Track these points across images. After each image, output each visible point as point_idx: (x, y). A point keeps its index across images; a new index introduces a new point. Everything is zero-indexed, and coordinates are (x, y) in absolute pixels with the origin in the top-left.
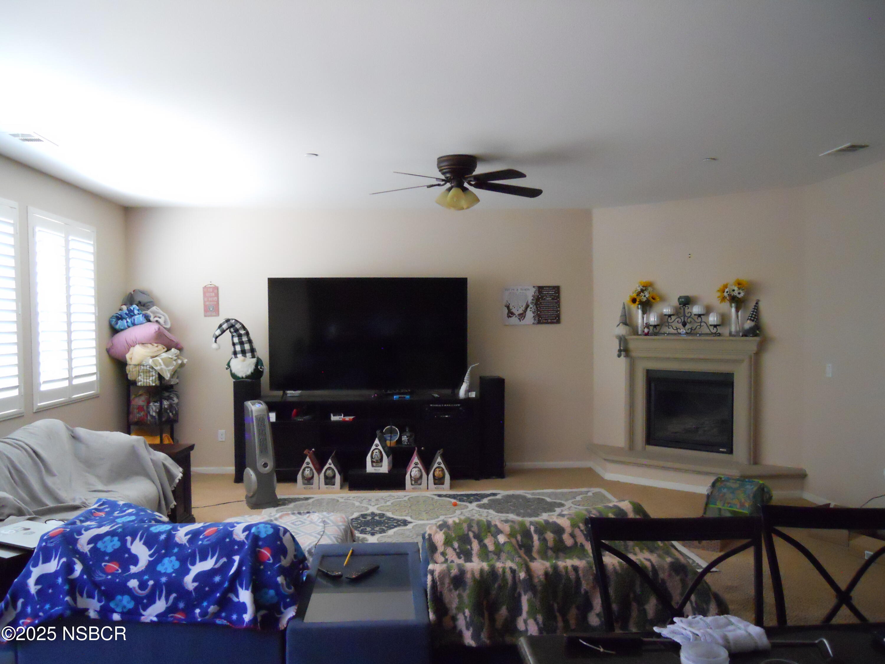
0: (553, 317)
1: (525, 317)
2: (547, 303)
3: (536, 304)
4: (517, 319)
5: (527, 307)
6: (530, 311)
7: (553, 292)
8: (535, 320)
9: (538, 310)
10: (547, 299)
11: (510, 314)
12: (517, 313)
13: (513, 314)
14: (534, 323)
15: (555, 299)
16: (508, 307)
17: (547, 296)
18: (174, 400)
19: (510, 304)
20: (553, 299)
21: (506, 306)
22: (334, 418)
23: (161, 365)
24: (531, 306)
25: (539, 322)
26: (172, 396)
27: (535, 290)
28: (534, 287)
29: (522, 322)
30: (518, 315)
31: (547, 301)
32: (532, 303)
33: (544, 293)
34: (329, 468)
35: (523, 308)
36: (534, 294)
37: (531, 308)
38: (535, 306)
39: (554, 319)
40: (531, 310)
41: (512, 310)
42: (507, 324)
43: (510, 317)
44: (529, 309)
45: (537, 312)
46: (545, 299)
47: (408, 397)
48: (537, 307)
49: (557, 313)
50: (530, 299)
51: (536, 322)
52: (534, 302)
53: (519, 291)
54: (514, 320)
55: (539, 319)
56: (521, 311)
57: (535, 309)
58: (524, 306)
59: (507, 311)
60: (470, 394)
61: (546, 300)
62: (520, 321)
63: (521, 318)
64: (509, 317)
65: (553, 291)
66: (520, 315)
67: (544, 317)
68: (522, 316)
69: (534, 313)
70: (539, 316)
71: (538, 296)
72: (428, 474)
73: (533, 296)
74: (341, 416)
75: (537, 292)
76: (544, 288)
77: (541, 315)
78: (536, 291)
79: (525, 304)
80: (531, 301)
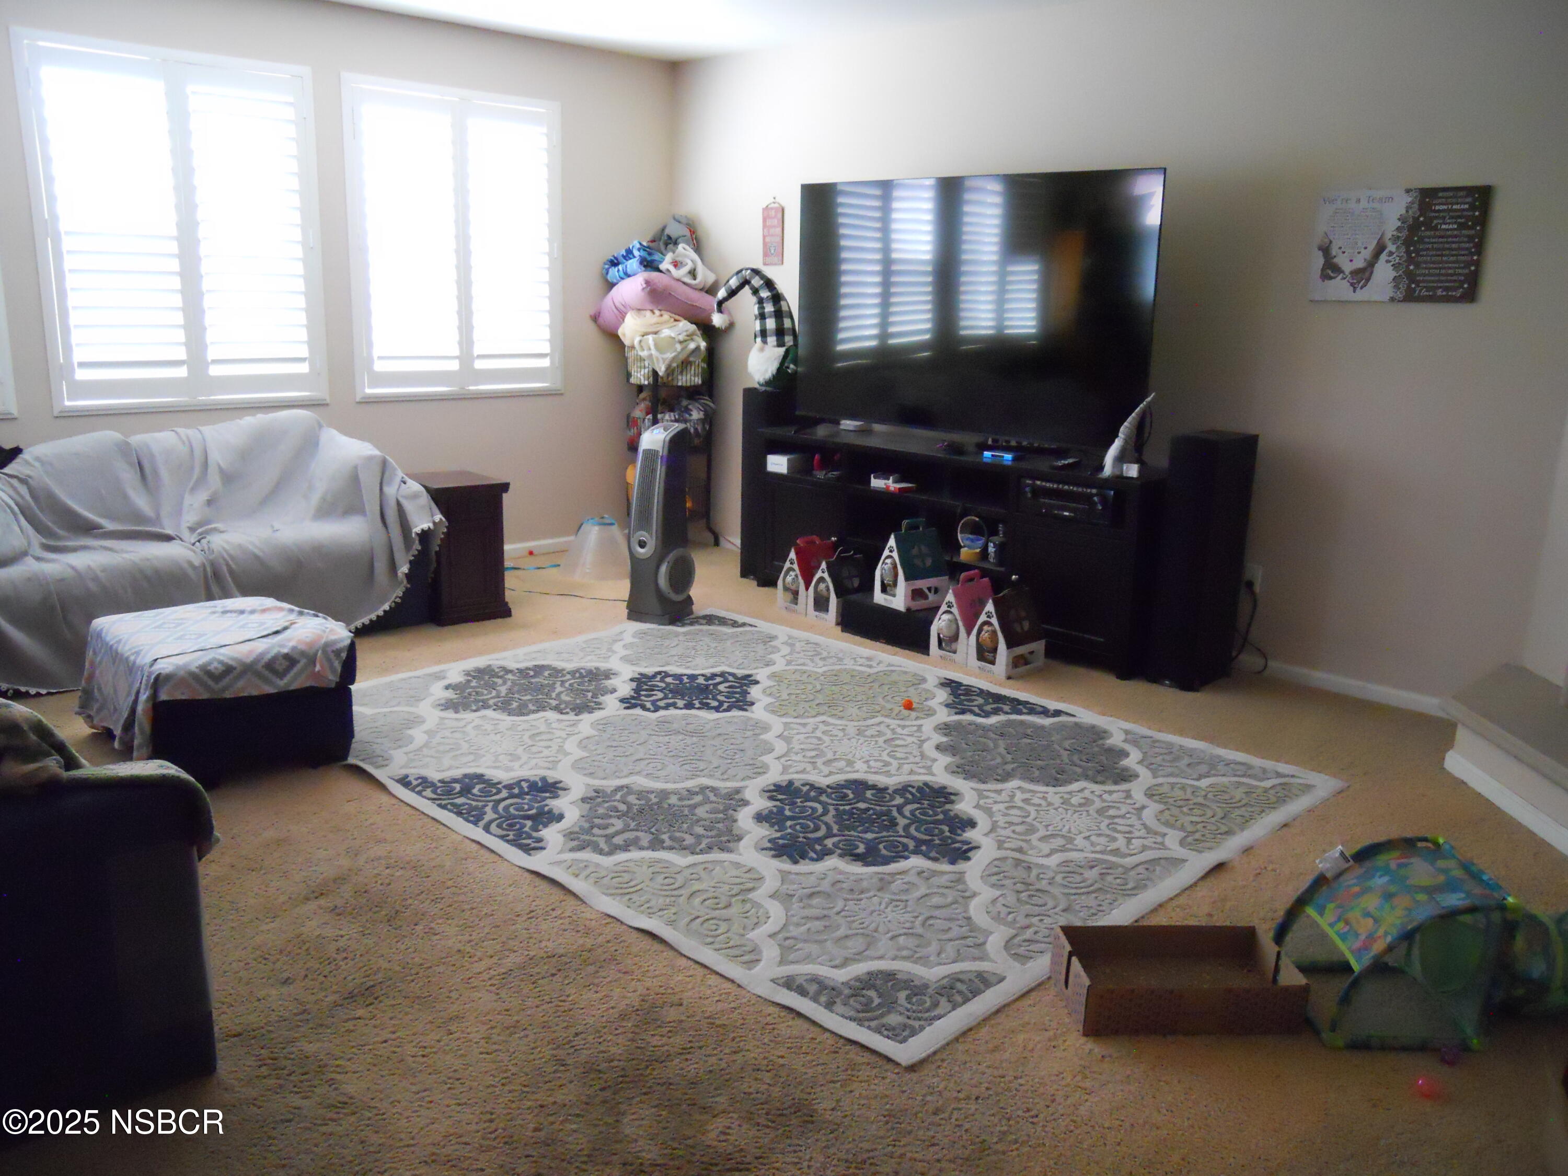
0: (1455, 281)
1: (1368, 280)
2: (1441, 240)
3: (1408, 242)
4: (1345, 284)
5: (1380, 249)
6: (1388, 261)
7: (1466, 206)
8: (1396, 287)
9: (1410, 260)
10: (1444, 227)
11: (1331, 269)
12: (1347, 268)
13: (1337, 270)
14: (1392, 299)
15: (1469, 228)
16: (1325, 250)
17: (1444, 218)
18: (691, 415)
19: (1331, 242)
20: (1462, 226)
21: (1320, 248)
22: (877, 483)
23: (650, 349)
24: (1391, 247)
25: (1410, 297)
26: (690, 407)
27: (1410, 199)
28: (1408, 191)
29: (1361, 295)
30: (1351, 273)
31: (1442, 233)
32: (1395, 239)
33: (1437, 208)
34: (822, 579)
35: (1367, 254)
36: (1404, 212)
37: (1391, 254)
38: (1403, 249)
39: (1455, 289)
40: (1390, 258)
41: (1335, 260)
42: (1317, 297)
43: (1331, 278)
44: (1383, 257)
45: (1407, 267)
46: (1435, 228)
47: (1008, 457)
48: (1408, 252)
49: (1467, 271)
50: (1391, 225)
51: (1399, 295)
52: (1404, 234)
53: (1364, 204)
54: (1339, 288)
55: (1409, 287)
56: (1359, 263)
57: (1401, 257)
58: (1372, 246)
59: (1321, 261)
60: (1125, 466)
61: (1441, 229)
62: (1354, 291)
63: (1359, 282)
64: (1325, 277)
65: (1465, 203)
66: (1355, 273)
67: (1423, 281)
68: (1362, 276)
69: (1395, 267)
70: (1411, 277)
71: (1416, 219)
72: (969, 633)
73: (1402, 219)
74: (888, 479)
75: (1416, 206)
76: (1440, 194)
77: (1419, 275)
78: (1412, 203)
79: (1375, 242)
80: (1395, 233)
